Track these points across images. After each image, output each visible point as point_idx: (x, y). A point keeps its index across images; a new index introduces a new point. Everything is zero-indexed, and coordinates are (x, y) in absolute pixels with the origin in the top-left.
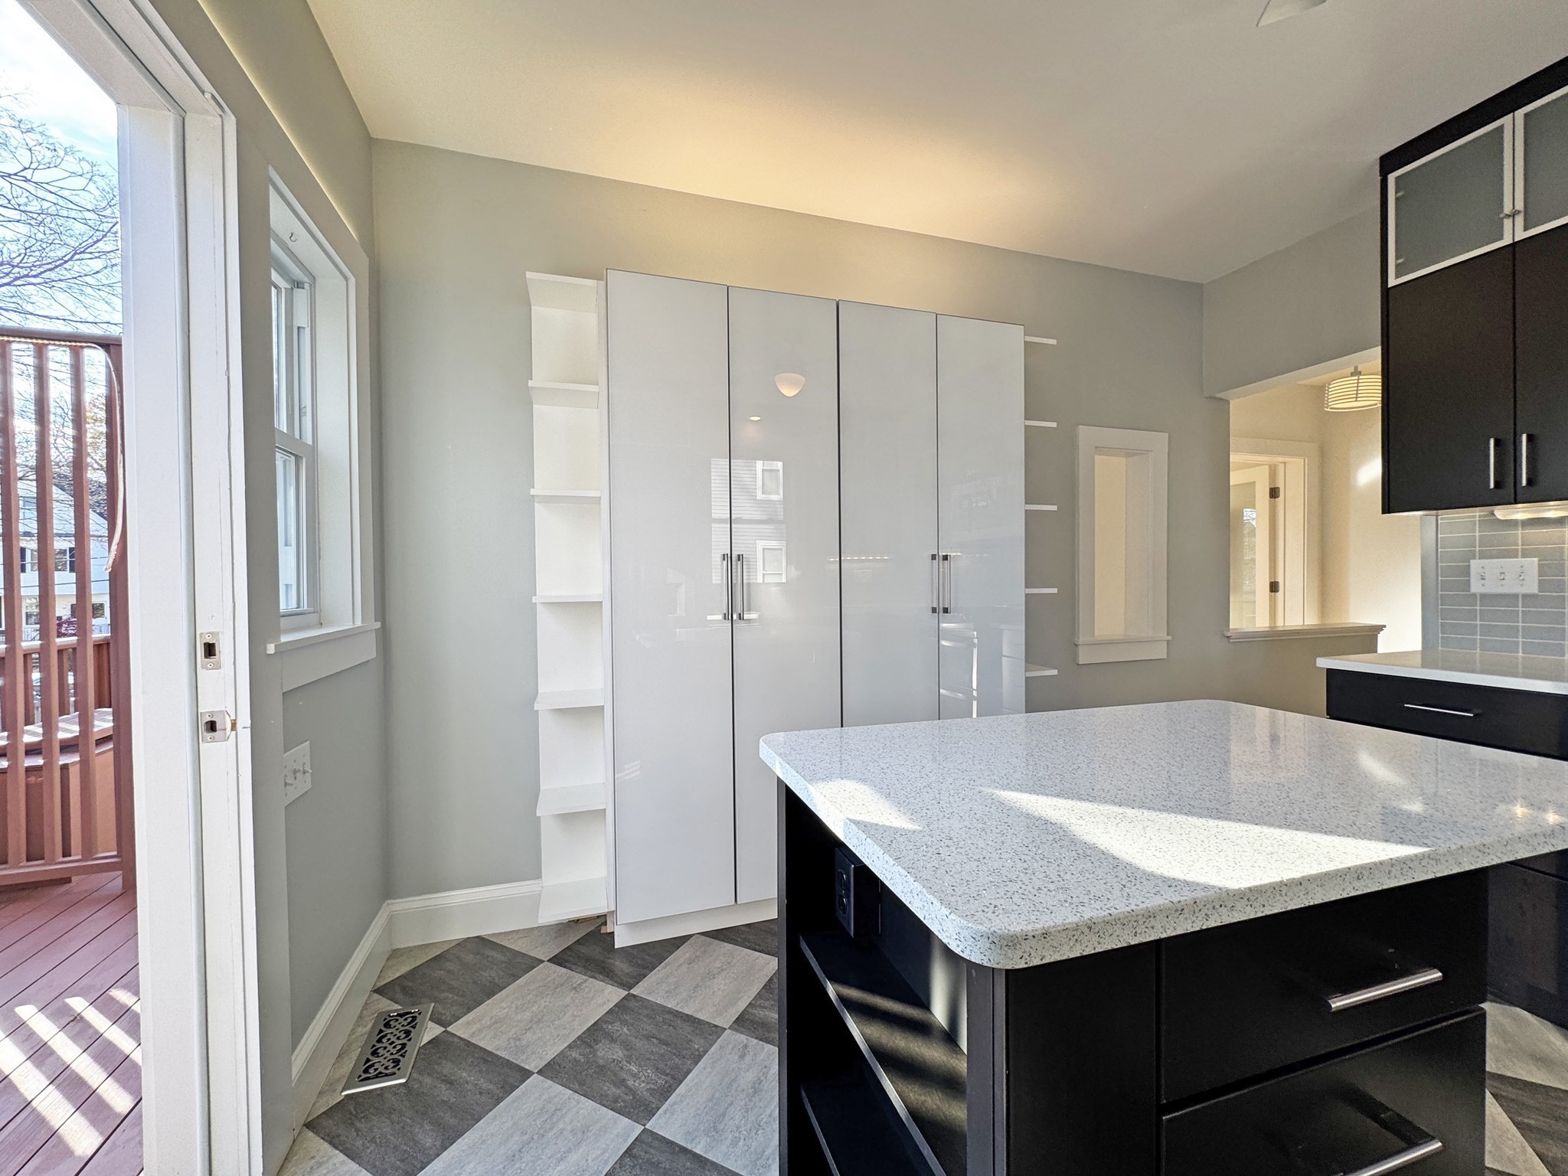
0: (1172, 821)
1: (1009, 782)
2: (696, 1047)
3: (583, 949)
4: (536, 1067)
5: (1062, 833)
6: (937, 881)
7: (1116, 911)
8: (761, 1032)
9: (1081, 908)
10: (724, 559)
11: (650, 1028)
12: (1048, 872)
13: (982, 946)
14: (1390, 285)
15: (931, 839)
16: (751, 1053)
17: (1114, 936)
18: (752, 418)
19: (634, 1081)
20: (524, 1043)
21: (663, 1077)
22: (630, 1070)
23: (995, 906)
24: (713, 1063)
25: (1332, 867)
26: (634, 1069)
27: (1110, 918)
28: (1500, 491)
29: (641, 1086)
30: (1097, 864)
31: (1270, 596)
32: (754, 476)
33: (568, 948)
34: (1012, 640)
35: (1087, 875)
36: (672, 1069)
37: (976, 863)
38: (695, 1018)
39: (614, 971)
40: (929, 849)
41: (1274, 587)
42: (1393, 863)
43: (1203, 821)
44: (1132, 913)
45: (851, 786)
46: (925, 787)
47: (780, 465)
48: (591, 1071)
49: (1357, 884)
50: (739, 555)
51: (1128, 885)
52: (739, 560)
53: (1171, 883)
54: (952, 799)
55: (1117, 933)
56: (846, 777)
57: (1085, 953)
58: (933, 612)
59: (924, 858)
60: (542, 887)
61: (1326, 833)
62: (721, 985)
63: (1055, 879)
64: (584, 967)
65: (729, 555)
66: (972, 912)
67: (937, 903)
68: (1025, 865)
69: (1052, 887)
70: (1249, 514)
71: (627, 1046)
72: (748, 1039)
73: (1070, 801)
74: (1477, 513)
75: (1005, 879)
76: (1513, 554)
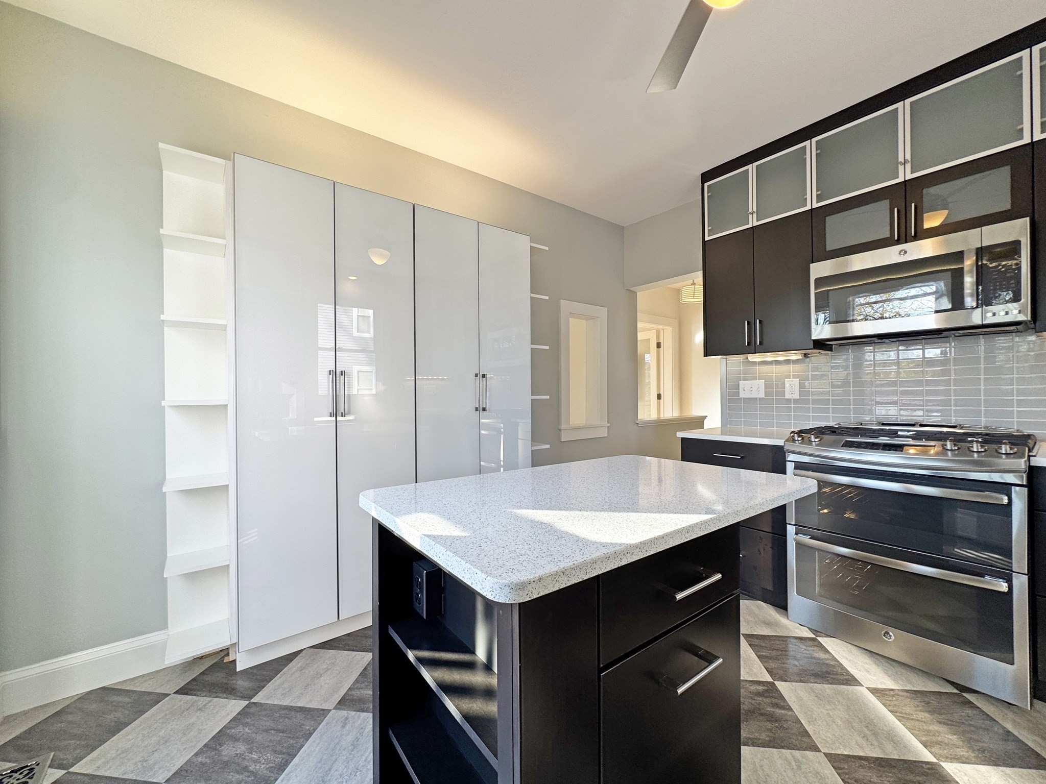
0: (606, 515)
1: (521, 504)
2: (307, 728)
3: (207, 678)
4: (163, 779)
5: (550, 528)
6: (479, 561)
7: (577, 562)
8: (358, 706)
9: (559, 563)
10: (330, 374)
11: (269, 724)
12: (542, 548)
13: (505, 592)
14: (706, 240)
15: (475, 539)
16: (351, 722)
17: (576, 576)
18: (350, 278)
19: (255, 765)
20: (151, 762)
21: (280, 756)
22: (251, 758)
23: (513, 569)
24: (321, 736)
25: (676, 528)
26: (255, 756)
27: (574, 566)
28: (750, 347)
29: (261, 768)
30: (568, 540)
31: (657, 402)
32: (351, 319)
33: (194, 680)
34: (524, 428)
35: (563, 547)
36: (288, 748)
37: (502, 549)
38: (306, 708)
39: (236, 689)
40: (475, 545)
41: (659, 397)
42: (702, 523)
43: (621, 514)
44: (585, 562)
45: (424, 516)
46: (472, 512)
47: (370, 313)
48: (216, 768)
49: (687, 535)
50: (342, 372)
51: (583, 549)
52: (342, 375)
53: (604, 545)
54: (488, 517)
55: (577, 574)
56: (421, 511)
57: (561, 588)
58: (476, 410)
59: (472, 550)
60: (169, 635)
61: (675, 513)
62: (327, 681)
63: (545, 551)
64: (210, 691)
65: (334, 371)
66: (500, 574)
67: (479, 573)
68: (530, 546)
69: (544, 555)
70: (648, 357)
71: (248, 741)
72: (348, 713)
73: (555, 511)
74: (741, 357)
75: (518, 554)
76: (755, 379)
